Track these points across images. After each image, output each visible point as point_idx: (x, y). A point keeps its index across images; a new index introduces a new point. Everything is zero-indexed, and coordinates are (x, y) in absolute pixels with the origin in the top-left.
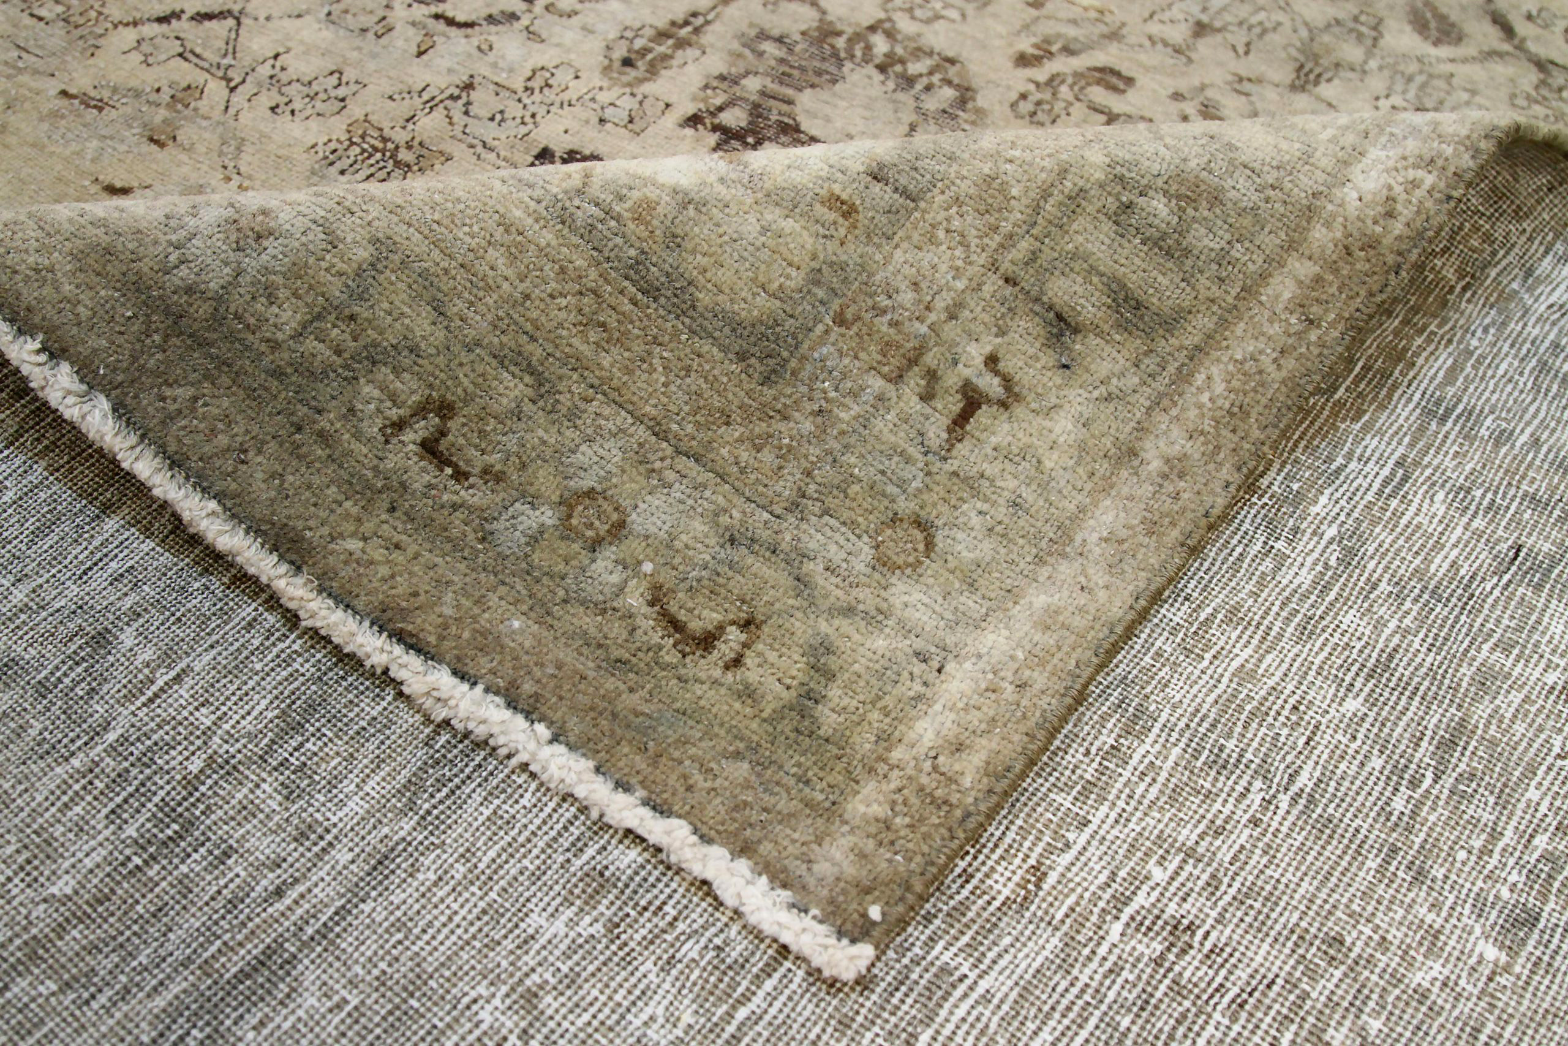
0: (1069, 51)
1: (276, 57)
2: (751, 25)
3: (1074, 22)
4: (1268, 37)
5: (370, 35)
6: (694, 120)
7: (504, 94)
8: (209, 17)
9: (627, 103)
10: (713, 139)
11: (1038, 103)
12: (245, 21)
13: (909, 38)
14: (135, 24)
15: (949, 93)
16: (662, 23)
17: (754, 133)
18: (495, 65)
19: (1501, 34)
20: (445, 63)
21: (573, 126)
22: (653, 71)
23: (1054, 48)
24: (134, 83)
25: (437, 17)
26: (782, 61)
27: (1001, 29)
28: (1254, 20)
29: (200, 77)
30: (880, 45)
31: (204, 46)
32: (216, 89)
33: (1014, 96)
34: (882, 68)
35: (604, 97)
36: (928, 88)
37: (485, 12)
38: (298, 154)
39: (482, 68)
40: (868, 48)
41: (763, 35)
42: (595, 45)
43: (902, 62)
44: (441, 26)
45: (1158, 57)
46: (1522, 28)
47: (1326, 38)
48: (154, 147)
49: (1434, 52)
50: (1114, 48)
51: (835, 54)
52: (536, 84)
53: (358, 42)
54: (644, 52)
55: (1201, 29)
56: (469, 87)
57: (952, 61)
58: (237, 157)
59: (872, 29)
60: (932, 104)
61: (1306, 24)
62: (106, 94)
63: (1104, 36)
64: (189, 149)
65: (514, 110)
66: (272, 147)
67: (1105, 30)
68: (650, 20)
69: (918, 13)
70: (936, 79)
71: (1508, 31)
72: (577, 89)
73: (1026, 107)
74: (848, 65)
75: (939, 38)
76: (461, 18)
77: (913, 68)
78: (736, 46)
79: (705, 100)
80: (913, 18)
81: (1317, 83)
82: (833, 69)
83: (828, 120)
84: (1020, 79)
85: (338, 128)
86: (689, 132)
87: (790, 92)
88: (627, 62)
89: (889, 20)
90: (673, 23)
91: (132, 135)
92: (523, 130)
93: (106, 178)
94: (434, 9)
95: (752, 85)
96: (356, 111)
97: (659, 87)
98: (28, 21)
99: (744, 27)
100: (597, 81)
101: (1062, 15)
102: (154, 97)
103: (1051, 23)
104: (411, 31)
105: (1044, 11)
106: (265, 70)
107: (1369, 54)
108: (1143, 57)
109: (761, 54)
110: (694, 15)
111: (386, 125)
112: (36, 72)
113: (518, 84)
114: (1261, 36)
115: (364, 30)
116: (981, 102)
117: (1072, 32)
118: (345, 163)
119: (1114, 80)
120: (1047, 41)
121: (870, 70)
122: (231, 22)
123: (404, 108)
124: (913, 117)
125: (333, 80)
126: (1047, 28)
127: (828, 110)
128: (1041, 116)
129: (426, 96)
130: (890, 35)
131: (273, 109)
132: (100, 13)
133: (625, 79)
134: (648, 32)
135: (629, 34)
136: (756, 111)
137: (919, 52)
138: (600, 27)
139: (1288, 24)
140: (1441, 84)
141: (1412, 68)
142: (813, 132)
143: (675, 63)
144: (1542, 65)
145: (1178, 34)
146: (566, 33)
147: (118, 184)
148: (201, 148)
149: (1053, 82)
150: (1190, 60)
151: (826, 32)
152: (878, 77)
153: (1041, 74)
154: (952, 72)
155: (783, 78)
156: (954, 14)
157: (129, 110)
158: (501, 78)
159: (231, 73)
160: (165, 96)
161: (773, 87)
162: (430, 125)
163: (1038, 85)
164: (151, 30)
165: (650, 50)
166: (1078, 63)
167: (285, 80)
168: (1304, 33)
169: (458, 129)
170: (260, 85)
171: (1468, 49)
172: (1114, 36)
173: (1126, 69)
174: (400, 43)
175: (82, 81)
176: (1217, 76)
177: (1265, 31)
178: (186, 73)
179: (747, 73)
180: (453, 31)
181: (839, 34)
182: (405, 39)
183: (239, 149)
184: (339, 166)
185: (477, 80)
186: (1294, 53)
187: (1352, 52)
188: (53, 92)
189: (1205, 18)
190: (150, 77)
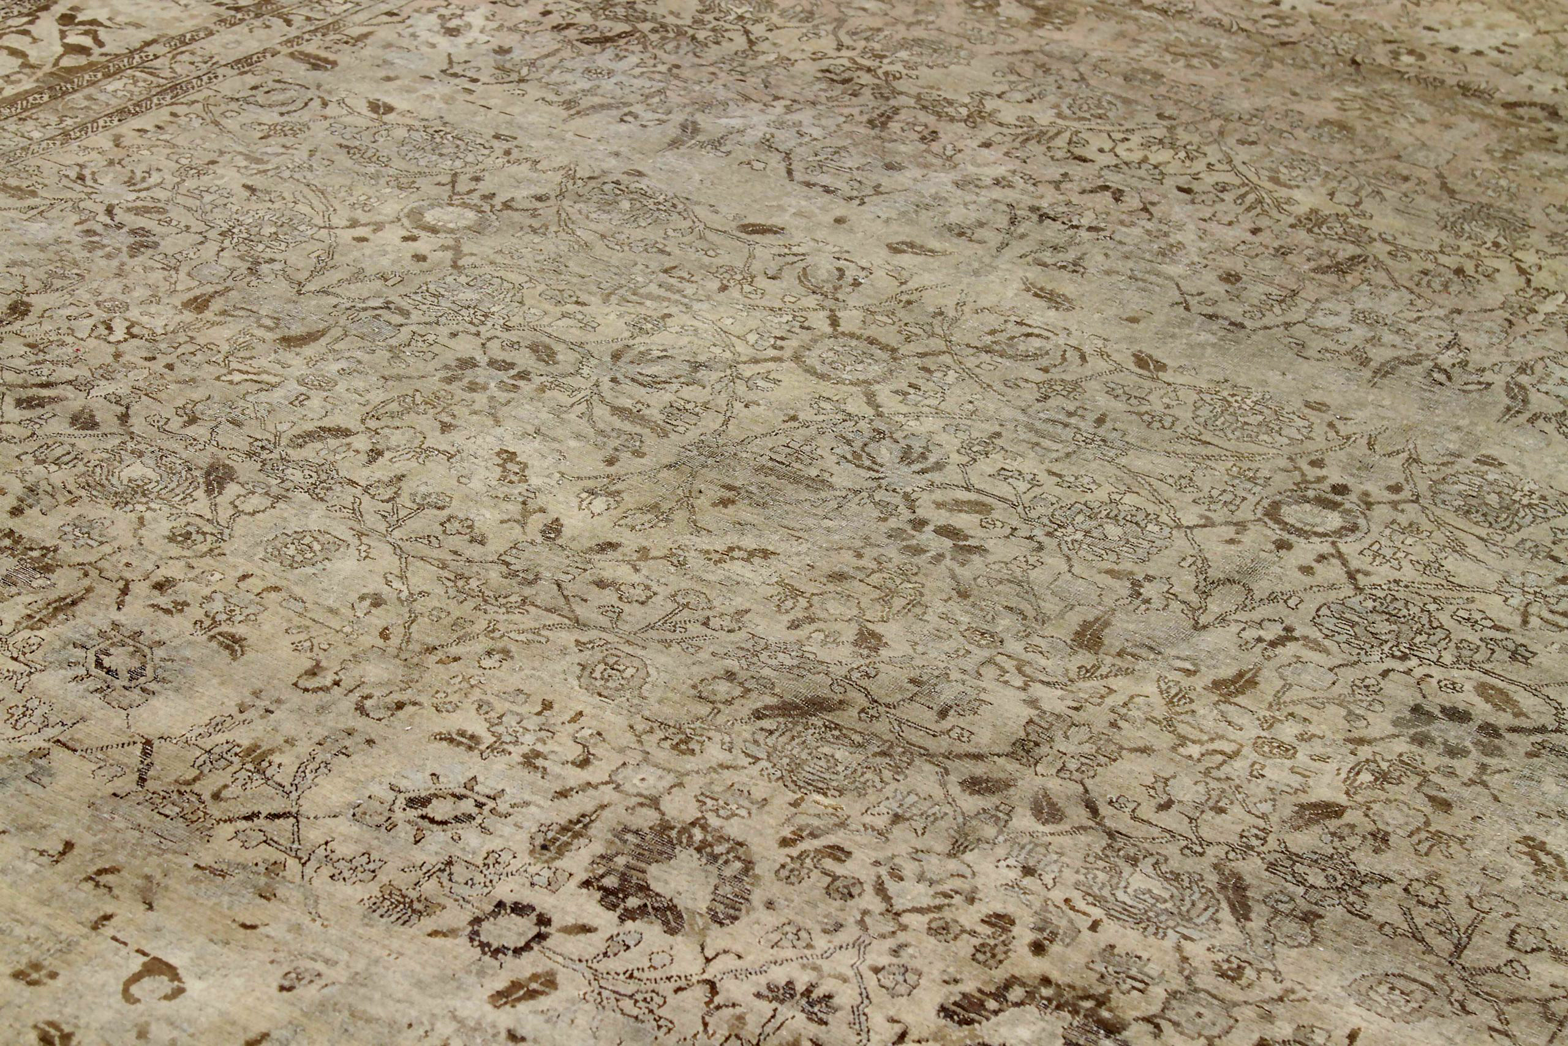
0: (813, 835)
1: (326, 843)
2: (619, 823)
3: (819, 816)
4: (937, 824)
5: (383, 829)
6: (587, 884)
7: (472, 868)
8: (277, 816)
9: (546, 873)
10: (598, 895)
11: (792, 871)
12: (302, 820)
13: (715, 830)
14: (230, 821)
15: (738, 865)
16: (563, 822)
17: (623, 891)
18: (463, 849)
19: (1090, 815)
20: (434, 848)
21: (516, 887)
22: (560, 853)
23: (804, 834)
24: (240, 860)
25: (423, 817)
26: (638, 846)
27: (772, 822)
28: (930, 812)
29: (282, 857)
30: (698, 834)
31: (279, 836)
32: (291, 862)
33: (778, 866)
34: (699, 850)
35: (532, 870)
36: (726, 862)
37: (452, 814)
38: (353, 904)
39: (456, 852)
40: (690, 837)
41: (626, 830)
42: (523, 837)
43: (711, 845)
44: (426, 824)
45: (869, 838)
46: (1104, 810)
47: (974, 823)
48: (264, 901)
49: (1041, 828)
50: (841, 833)
51: (670, 842)
52: (490, 861)
53: (376, 834)
54: (554, 840)
55: (897, 818)
56: (450, 863)
57: (741, 844)
58: (316, 907)
59: (693, 824)
60: (728, 872)
61: (963, 813)
62: (225, 867)
63: (835, 825)
64: (285, 901)
65: (479, 878)
66: (336, 901)
67: (837, 820)
68: (556, 819)
69: (721, 812)
70: (731, 856)
71: (1094, 811)
72: (516, 864)
73: (784, 873)
74: (678, 848)
75: (734, 829)
76: (438, 818)
77: (718, 849)
78: (610, 836)
79: (593, 871)
80: (718, 816)
81: (964, 852)
82: (669, 851)
83: (666, 882)
84: (781, 855)
85: (374, 889)
86: (584, 891)
87: (643, 865)
88: (544, 847)
89: (704, 818)
90: (571, 822)
91: (249, 894)
92: (486, 890)
93: (241, 919)
94: (420, 812)
95: (621, 861)
96: (383, 878)
97: (565, 863)
98: (157, 817)
99: (615, 825)
100: (528, 859)
101: (811, 811)
102: (255, 869)
103: (804, 817)
104: (409, 827)
105: (800, 809)
106: (321, 852)
107: (1000, 832)
108: (858, 838)
109: (625, 842)
110: (583, 816)
111: (403, 888)
112: (175, 852)
113: (479, 862)
114: (933, 823)
115: (379, 826)
116: (757, 871)
117: (816, 822)
118: (382, 911)
119: (839, 854)
120: (801, 829)
121: (692, 851)
122: (292, 820)
123: (413, 876)
124: (717, 881)
125: (365, 859)
126: (801, 820)
127: (666, 876)
128: (793, 879)
129: (424, 870)
130: (704, 828)
131: (332, 877)
132: (205, 813)
133: (544, 858)
134: (555, 827)
135: (544, 829)
136: (624, 877)
137: (722, 839)
138: (526, 824)
139: (951, 813)
140: (1042, 850)
141: (1026, 840)
142: (658, 890)
143: (573, 847)
144: (1111, 834)
145: (881, 822)
146: (504, 828)
147: (248, 923)
148: (293, 901)
149: (802, 856)
150: (887, 839)
151: (665, 827)
152: (697, 856)
153: (794, 852)
154: (741, 851)
155: (639, 857)
156: (743, 812)
157: (241, 877)
158: (469, 858)
159: (299, 854)
160: (262, 868)
161: (633, 862)
162: (430, 887)
163: (792, 858)
164: (242, 825)
165: (558, 839)
166: (817, 843)
167: (335, 859)
168: (960, 820)
169: (447, 890)
170: (319, 861)
171: (1065, 826)
172: (843, 825)
173: (847, 846)
174: (403, 835)
175: (206, 860)
176: (903, 849)
177: (936, 819)
178: (271, 854)
179: (617, 854)
180: (435, 827)
181: (673, 828)
182: (405, 833)
183: (316, 902)
184: (379, 912)
185: (454, 859)
186: (952, 833)
187: (990, 831)
188: (191, 866)
189: (900, 811)
190: (249, 856)
